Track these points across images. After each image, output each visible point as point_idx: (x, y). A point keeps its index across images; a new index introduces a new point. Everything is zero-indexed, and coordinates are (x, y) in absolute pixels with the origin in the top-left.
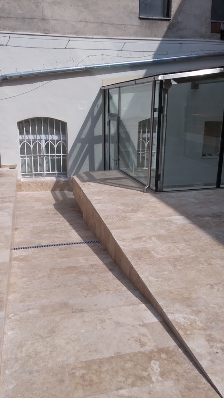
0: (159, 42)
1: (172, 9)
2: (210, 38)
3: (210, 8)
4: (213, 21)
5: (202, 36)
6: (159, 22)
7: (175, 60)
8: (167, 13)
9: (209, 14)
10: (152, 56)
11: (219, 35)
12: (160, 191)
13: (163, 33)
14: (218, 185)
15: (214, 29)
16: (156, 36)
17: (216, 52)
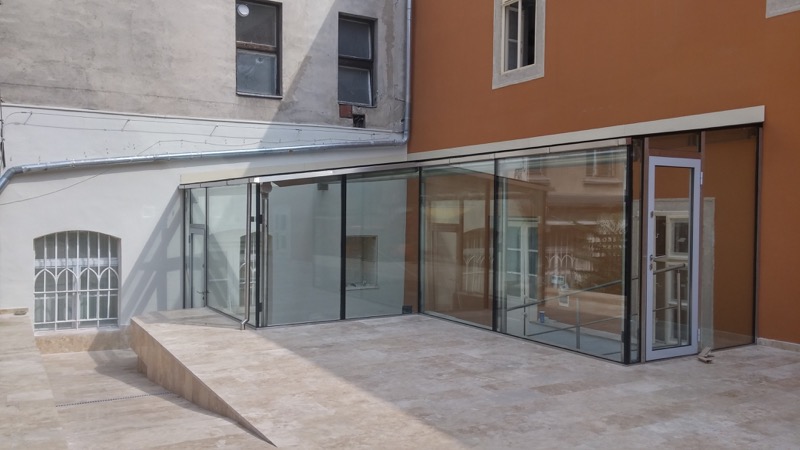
0: (268, 126)
1: (284, 86)
2: (339, 124)
3: (336, 86)
4: (342, 102)
5: (329, 121)
6: (266, 100)
7: (291, 151)
8: (278, 89)
9: (335, 94)
10: (257, 145)
11: (351, 120)
12: (263, 326)
13: (273, 116)
14: (343, 317)
15: (344, 112)
16: (262, 119)
17: (349, 142)
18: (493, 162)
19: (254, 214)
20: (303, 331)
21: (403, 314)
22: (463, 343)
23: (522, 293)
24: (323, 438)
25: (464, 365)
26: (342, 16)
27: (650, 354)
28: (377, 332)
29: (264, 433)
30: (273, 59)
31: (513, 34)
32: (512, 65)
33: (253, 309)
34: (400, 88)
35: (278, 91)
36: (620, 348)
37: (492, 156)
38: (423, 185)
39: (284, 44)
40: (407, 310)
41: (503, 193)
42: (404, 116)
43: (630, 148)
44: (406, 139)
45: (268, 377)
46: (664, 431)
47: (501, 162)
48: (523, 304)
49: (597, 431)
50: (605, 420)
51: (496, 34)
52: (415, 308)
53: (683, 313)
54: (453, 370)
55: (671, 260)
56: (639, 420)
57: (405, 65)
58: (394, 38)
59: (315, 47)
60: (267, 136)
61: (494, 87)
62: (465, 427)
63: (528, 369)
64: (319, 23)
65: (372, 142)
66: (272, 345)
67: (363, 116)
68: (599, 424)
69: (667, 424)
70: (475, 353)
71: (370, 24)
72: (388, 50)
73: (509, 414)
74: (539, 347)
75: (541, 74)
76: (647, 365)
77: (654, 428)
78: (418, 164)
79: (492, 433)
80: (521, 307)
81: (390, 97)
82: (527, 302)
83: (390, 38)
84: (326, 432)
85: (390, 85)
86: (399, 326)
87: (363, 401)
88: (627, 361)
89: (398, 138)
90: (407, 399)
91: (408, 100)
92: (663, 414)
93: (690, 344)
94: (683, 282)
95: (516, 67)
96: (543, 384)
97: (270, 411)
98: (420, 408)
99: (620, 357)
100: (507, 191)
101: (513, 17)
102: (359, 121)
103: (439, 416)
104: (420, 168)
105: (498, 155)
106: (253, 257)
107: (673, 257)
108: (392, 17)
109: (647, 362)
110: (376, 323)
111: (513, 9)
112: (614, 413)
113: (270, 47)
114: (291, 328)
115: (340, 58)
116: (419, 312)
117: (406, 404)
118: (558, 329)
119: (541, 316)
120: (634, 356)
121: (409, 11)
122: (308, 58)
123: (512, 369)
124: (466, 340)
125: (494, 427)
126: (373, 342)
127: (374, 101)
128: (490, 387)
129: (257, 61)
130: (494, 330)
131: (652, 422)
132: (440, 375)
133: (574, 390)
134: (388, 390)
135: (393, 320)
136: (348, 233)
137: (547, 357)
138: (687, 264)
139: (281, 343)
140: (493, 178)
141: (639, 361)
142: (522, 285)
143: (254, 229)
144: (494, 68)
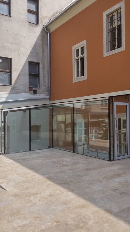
0: (8, 94)
1: (13, 82)
2: (29, 93)
3: (28, 82)
4: (30, 87)
5: (26, 92)
6: (7, 86)
7: (15, 101)
8: (11, 83)
9: (28, 84)
10: (5, 100)
11: (33, 92)
12: (6, 154)
13: (9, 91)
14: (30, 150)
15: (31, 90)
16: (6, 92)
17: (32, 98)
18: (72, 104)
19: (3, 120)
20: (18, 155)
21: (48, 148)
22: (65, 156)
23: (83, 141)
24: (21, 187)
25: (64, 163)
26: (29, 62)
27: (116, 158)
28: (40, 154)
29: (4, 187)
30: (9, 74)
31: (78, 67)
32: (78, 76)
33: (3, 148)
34: (47, 82)
35: (11, 84)
36: (108, 156)
37: (72, 102)
38: (53, 110)
39: (13, 70)
40: (49, 147)
41: (75, 112)
42: (48, 90)
43: (109, 100)
44: (49, 97)
45: (6, 169)
46: (119, 180)
47: (75, 104)
48: (83, 144)
49: (100, 181)
50: (103, 178)
51: (73, 67)
52: (52, 147)
53: (125, 145)
54: (61, 165)
55: (122, 131)
56: (112, 177)
57: (48, 76)
58: (45, 68)
59: (22, 71)
60: (8, 97)
61: (73, 82)
62: (63, 182)
63: (82, 164)
64: (23, 64)
65: (39, 98)
66: (8, 159)
67: (36, 91)
68: (101, 179)
69: (119, 178)
70: (68, 160)
71: (38, 64)
72: (43, 72)
73: (76, 177)
74: (86, 157)
75: (86, 79)
76: (116, 161)
77: (116, 180)
78: (52, 105)
79: (70, 183)
80: (82, 145)
81: (44, 85)
82: (84, 144)
83: (44, 68)
84: (22, 186)
85: (44, 82)
86: (47, 152)
87: (34, 176)
88: (110, 160)
89: (47, 97)
90: (47, 174)
91: (49, 86)
92: (119, 175)
93: (127, 155)
94: (125, 137)
95: (79, 77)
96: (87, 168)
97: (6, 180)
98: (50, 177)
99: (108, 159)
100: (76, 112)
101: (78, 62)
102: (35, 92)
103: (56, 179)
104: (52, 106)
105: (74, 102)
106: (3, 133)
107: (123, 130)
108: (44, 62)
109: (116, 160)
110: (40, 152)
111: (78, 60)
112: (105, 176)
113: (8, 71)
114: (14, 154)
115: (29, 74)
116: (53, 147)
117: (47, 176)
118: (93, 151)
119: (88, 147)
120: (112, 158)
121: (49, 61)
122: (20, 74)
123: (78, 164)
124: (66, 156)
125: (71, 182)
126: (38, 157)
127: (39, 86)
128: (72, 169)
129: (5, 75)
130: (74, 152)
131: (116, 178)
132: (57, 166)
133: (95, 170)
134: (42, 172)
135: (45, 150)
136: (31, 125)
137: (88, 160)
138: (126, 132)
139: (11, 158)
140: (72, 108)
141: (113, 160)
142: (82, 138)
143: (3, 125)
144: (73, 77)
